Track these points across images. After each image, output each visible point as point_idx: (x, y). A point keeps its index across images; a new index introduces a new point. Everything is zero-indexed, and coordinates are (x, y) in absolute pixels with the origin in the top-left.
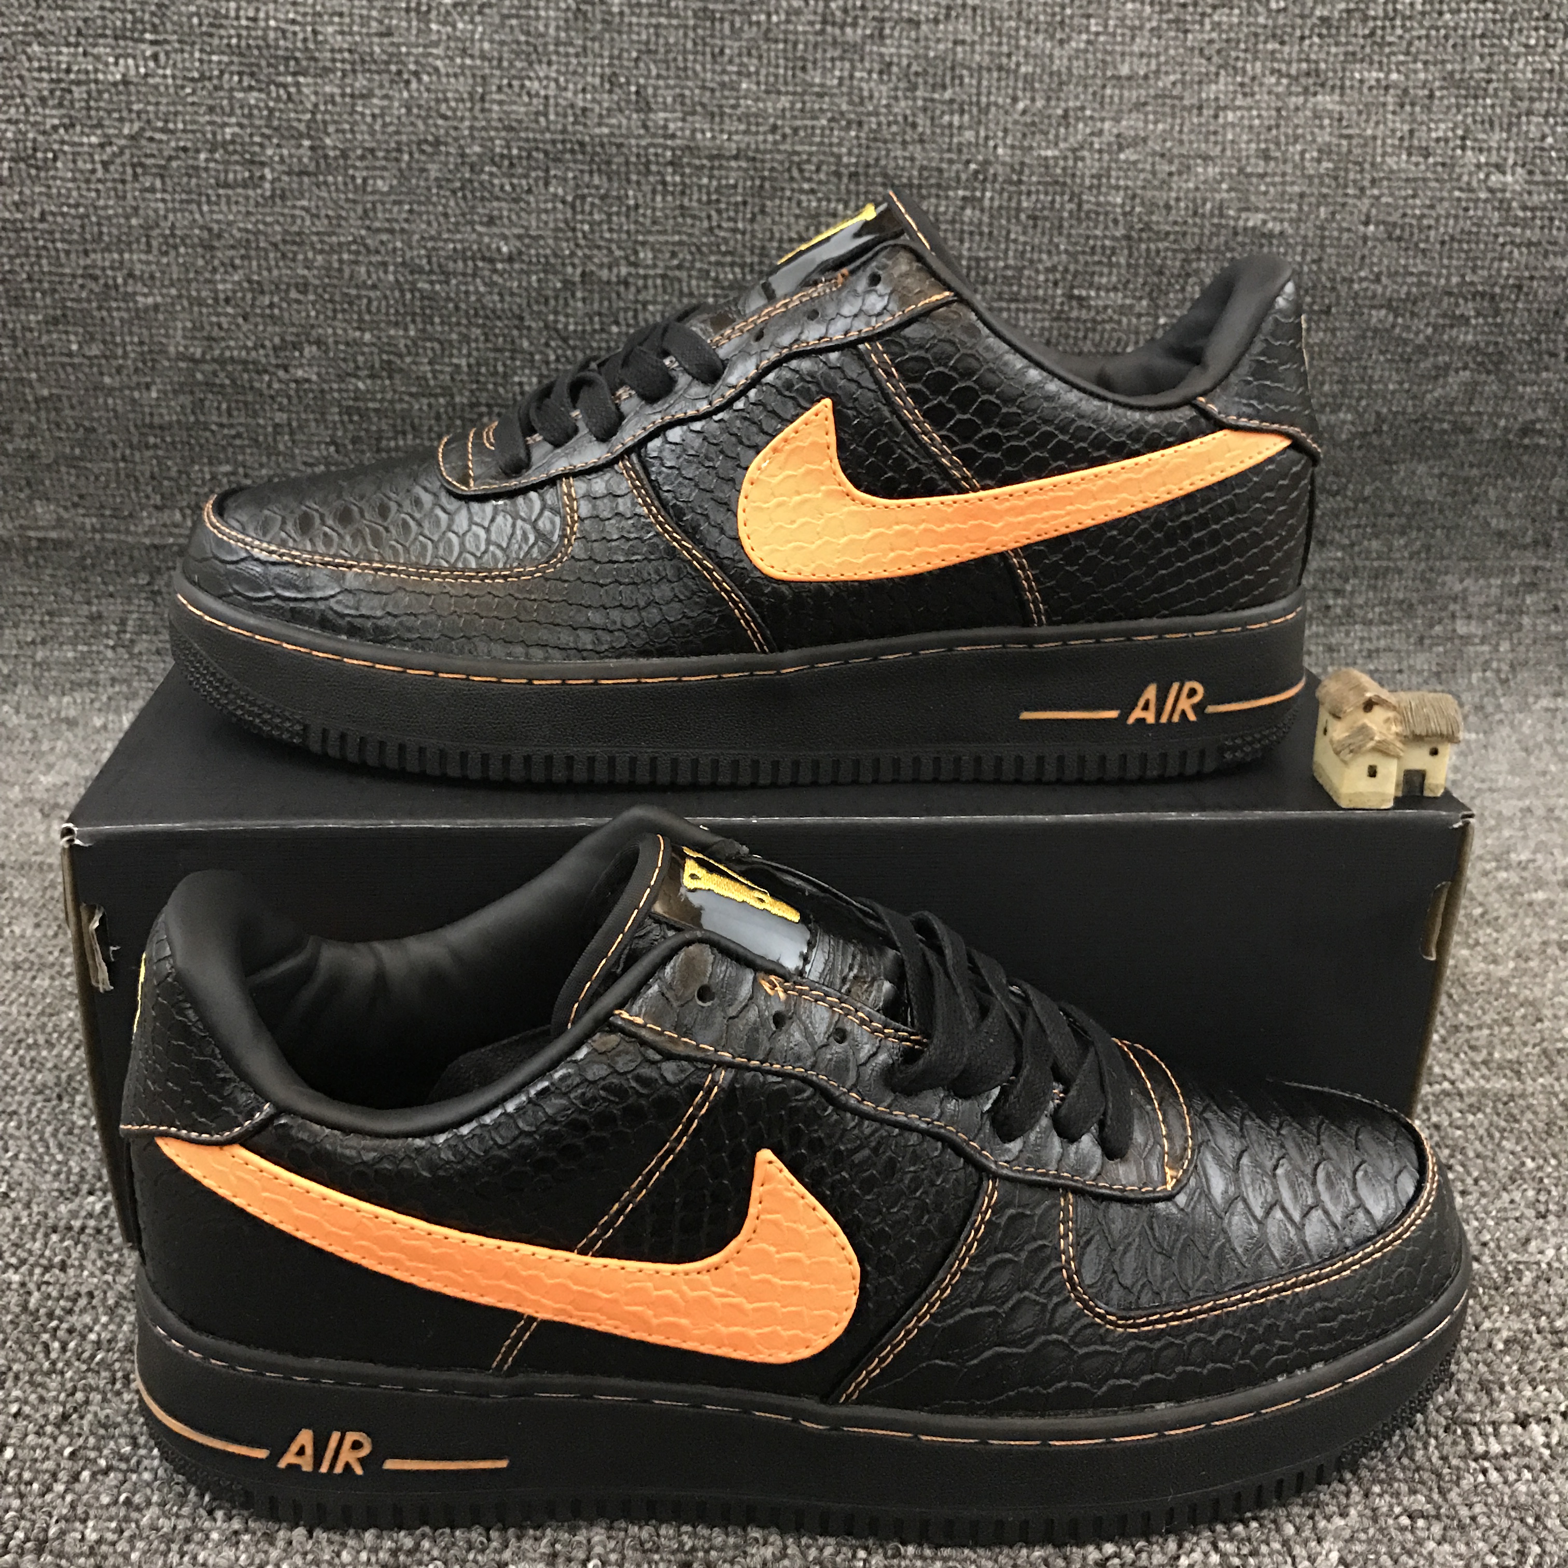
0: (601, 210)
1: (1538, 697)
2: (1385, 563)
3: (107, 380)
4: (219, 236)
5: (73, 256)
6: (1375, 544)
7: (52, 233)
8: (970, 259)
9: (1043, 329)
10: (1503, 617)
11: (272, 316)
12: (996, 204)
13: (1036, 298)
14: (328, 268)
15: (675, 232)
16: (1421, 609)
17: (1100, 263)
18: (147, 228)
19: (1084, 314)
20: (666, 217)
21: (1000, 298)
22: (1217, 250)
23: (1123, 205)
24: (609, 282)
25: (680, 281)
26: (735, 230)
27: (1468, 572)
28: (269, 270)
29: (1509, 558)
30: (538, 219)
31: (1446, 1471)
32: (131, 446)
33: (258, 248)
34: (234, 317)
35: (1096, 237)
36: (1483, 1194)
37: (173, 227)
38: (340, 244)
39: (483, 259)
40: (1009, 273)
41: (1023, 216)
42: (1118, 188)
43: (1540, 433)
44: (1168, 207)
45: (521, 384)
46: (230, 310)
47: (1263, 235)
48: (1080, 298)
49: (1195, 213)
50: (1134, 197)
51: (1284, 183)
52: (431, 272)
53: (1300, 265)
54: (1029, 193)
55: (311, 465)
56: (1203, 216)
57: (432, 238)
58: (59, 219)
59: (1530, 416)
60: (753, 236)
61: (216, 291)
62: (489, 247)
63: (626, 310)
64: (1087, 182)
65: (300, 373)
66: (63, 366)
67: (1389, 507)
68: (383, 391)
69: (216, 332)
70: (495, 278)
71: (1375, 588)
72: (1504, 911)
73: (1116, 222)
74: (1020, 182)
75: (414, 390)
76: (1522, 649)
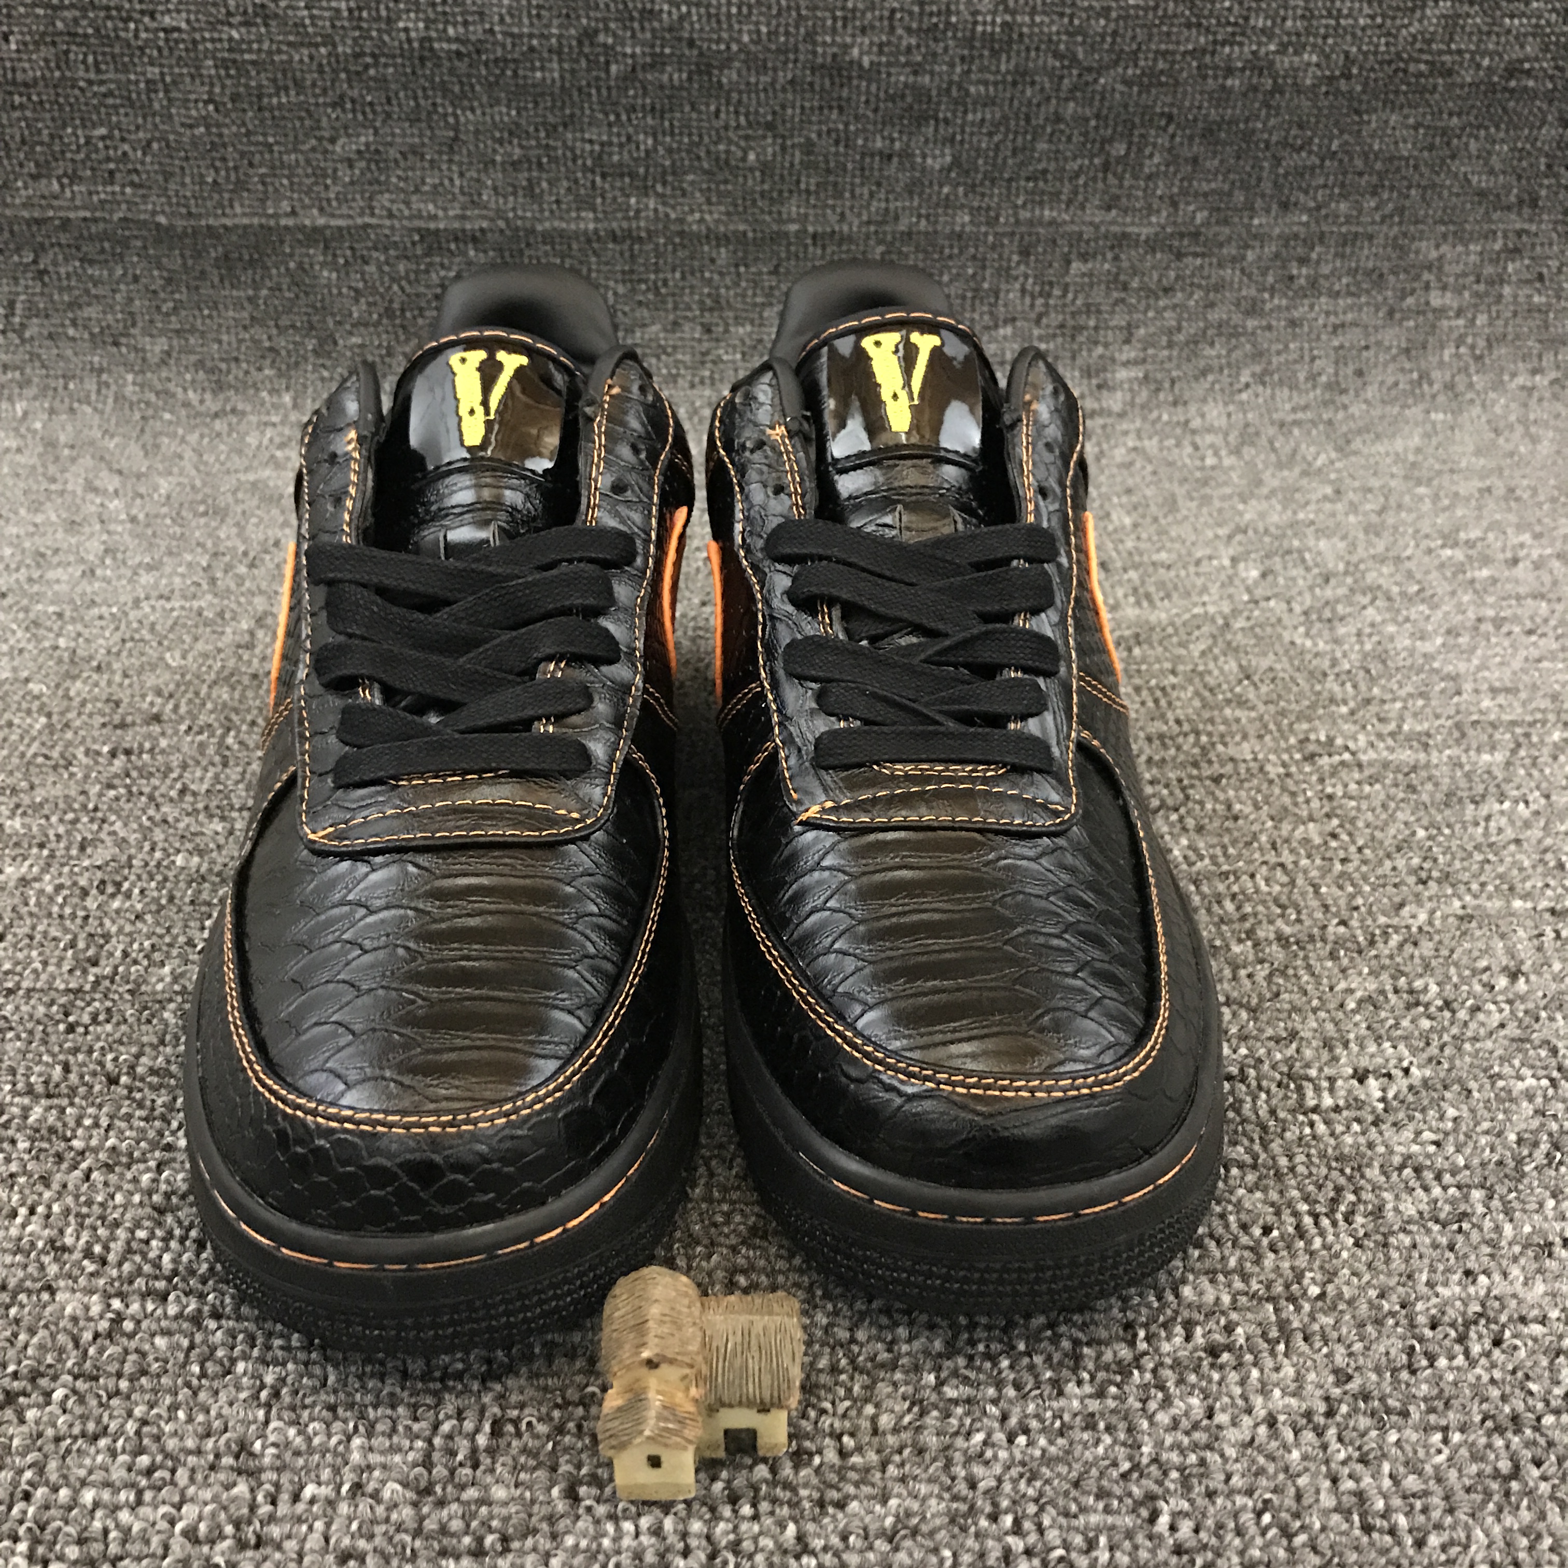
1: (1514, 375)
2: (1354, 229)
6: (1343, 207)
10: (1482, 287)
16: (1392, 278)
27: (1445, 236)
29: (1490, 221)
31: (1272, 1123)
36: (1365, 862)
43: (1528, 73)
45: (406, 30)
55: (191, 127)
59: (1517, 53)
65: (167, 20)
67: (1359, 163)
68: (260, 42)
71: (1343, 256)
72: (1441, 588)
75: (291, 38)
76: (1501, 322)
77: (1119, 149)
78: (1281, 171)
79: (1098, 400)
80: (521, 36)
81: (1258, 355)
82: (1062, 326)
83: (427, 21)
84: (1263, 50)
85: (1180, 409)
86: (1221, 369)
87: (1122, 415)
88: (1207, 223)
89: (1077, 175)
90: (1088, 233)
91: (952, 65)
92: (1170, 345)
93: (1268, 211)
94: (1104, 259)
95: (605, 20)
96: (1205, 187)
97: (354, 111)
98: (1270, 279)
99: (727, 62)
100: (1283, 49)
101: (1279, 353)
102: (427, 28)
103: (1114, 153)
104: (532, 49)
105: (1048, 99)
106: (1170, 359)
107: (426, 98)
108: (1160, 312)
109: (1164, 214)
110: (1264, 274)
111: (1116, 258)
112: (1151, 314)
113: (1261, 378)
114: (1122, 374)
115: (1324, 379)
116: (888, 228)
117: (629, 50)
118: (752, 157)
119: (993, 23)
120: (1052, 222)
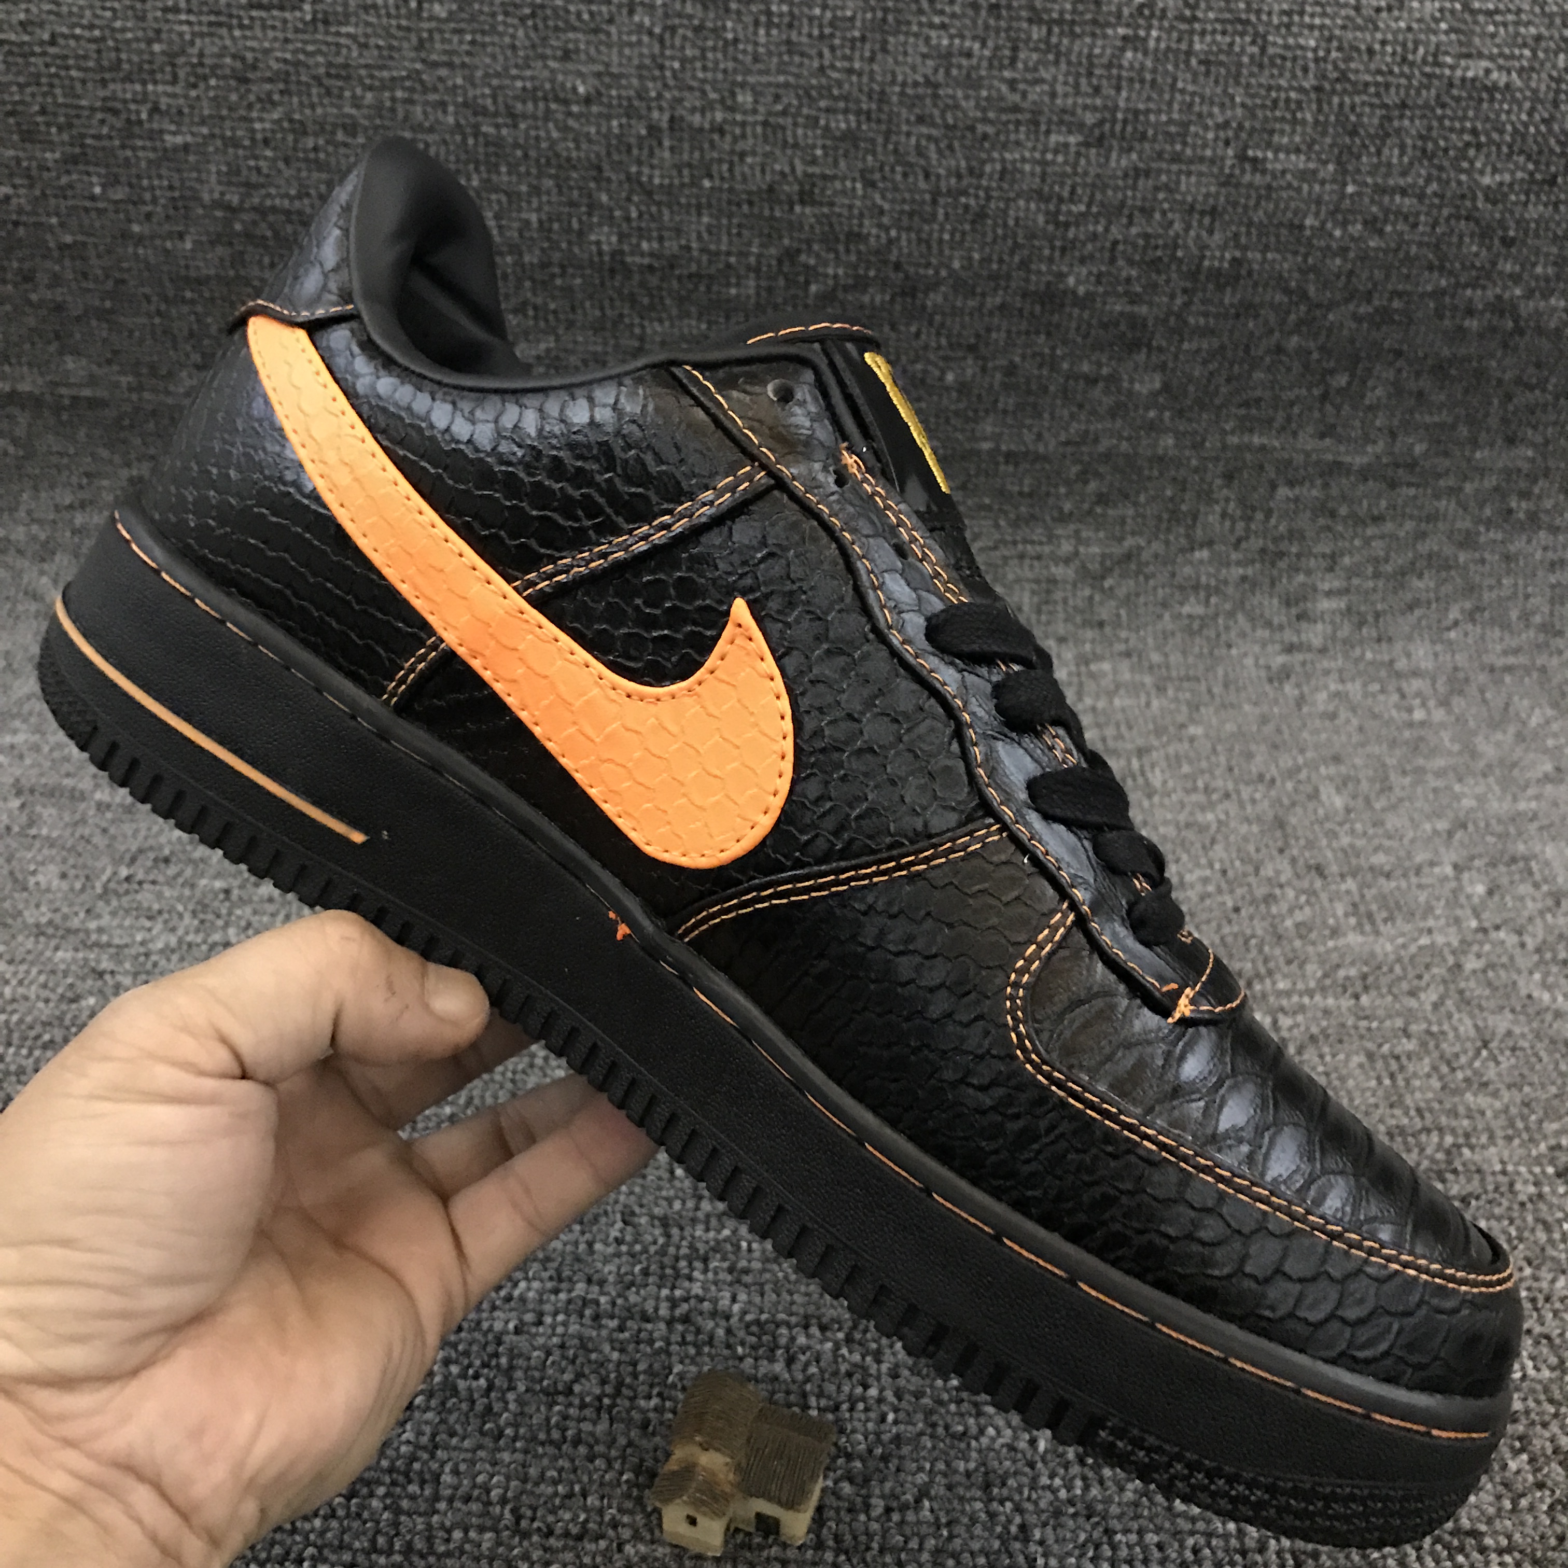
0: (694, 46)
3: (136, 228)
4: (254, 67)
5: (90, 85)
7: (65, 57)
8: (1127, 110)
9: (1207, 195)
11: (317, 161)
12: (1163, 45)
13: (1202, 159)
14: (378, 107)
15: (779, 72)
17: (1283, 119)
18: (171, 56)
19: (1258, 179)
20: (770, 53)
21: (1160, 155)
22: (1426, 106)
23: (1315, 50)
24: (701, 130)
25: (783, 128)
26: (850, 71)
28: (313, 107)
30: (621, 54)
32: (166, 299)
33: (299, 83)
34: (274, 160)
35: (1279, 88)
37: (201, 55)
38: (393, 79)
39: (557, 99)
40: (1173, 129)
41: (1194, 62)
42: (1311, 27)
44: (1371, 51)
45: (598, 243)
46: (269, 153)
47: (1485, 88)
48: (1255, 160)
49: (1404, 60)
50: (1330, 40)
51: (1517, 23)
52: (496, 114)
53: (1526, 125)
54: (1203, 33)
56: (1412, 64)
57: (498, 75)
58: (72, 43)
60: (872, 79)
61: (253, 131)
62: (563, 85)
63: (720, 161)
64: (1276, 21)
66: (86, 210)
69: (254, 178)
70: (571, 122)
73: (1305, 70)
74: (1194, 18)
77: (1342, 380)
78: (1511, 408)
79: (1298, 632)
80: (718, 253)
81: (1471, 589)
82: (1263, 551)
83: (622, 237)
84: (1507, 295)
85: (1384, 645)
86: (1429, 603)
87: (1323, 651)
88: (1426, 454)
89: (1292, 404)
90: (1299, 459)
91: (1172, 297)
92: (1376, 575)
93: (1492, 445)
94: (1313, 485)
95: (809, 242)
96: (1428, 419)
97: (536, 318)
98: (1488, 512)
99: (933, 286)
100: (1529, 294)
101: (1491, 588)
102: (620, 241)
103: (1334, 384)
104: (729, 266)
105: (1271, 331)
106: (1375, 590)
107: (612, 307)
108: (1367, 541)
109: (1381, 443)
110: (1481, 507)
111: (1326, 486)
112: (1357, 542)
113: (1471, 616)
114: (1325, 604)
115: (1537, 619)
116: (1084, 449)
117: (830, 271)
118: (950, 377)
119: (1222, 258)
120: (1263, 448)
